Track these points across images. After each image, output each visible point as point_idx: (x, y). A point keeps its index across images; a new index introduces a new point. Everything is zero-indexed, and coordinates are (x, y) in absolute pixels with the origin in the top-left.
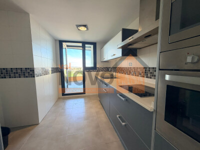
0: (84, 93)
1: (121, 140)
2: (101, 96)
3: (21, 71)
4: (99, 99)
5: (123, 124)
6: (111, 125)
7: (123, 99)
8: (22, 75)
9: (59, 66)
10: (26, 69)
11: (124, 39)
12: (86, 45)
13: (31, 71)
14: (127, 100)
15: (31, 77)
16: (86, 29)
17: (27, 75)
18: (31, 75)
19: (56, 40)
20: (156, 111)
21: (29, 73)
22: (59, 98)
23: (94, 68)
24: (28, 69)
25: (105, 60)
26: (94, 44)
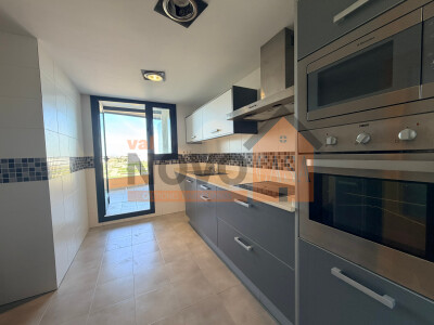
0: (152, 210)
1: (243, 283)
2: (192, 214)
3: (11, 166)
4: (188, 219)
5: (248, 248)
6: (221, 263)
7: (247, 205)
8: (13, 176)
9: (92, 155)
10: (24, 160)
11: (236, 106)
12: (154, 109)
13: (38, 165)
14: (252, 206)
15: (39, 179)
16: (160, 78)
17: (25, 174)
18: (38, 174)
19: (82, 95)
20: (298, 210)
21: (32, 170)
22: (91, 229)
23: (173, 156)
24: (31, 160)
25: (198, 139)
26: (172, 108)
